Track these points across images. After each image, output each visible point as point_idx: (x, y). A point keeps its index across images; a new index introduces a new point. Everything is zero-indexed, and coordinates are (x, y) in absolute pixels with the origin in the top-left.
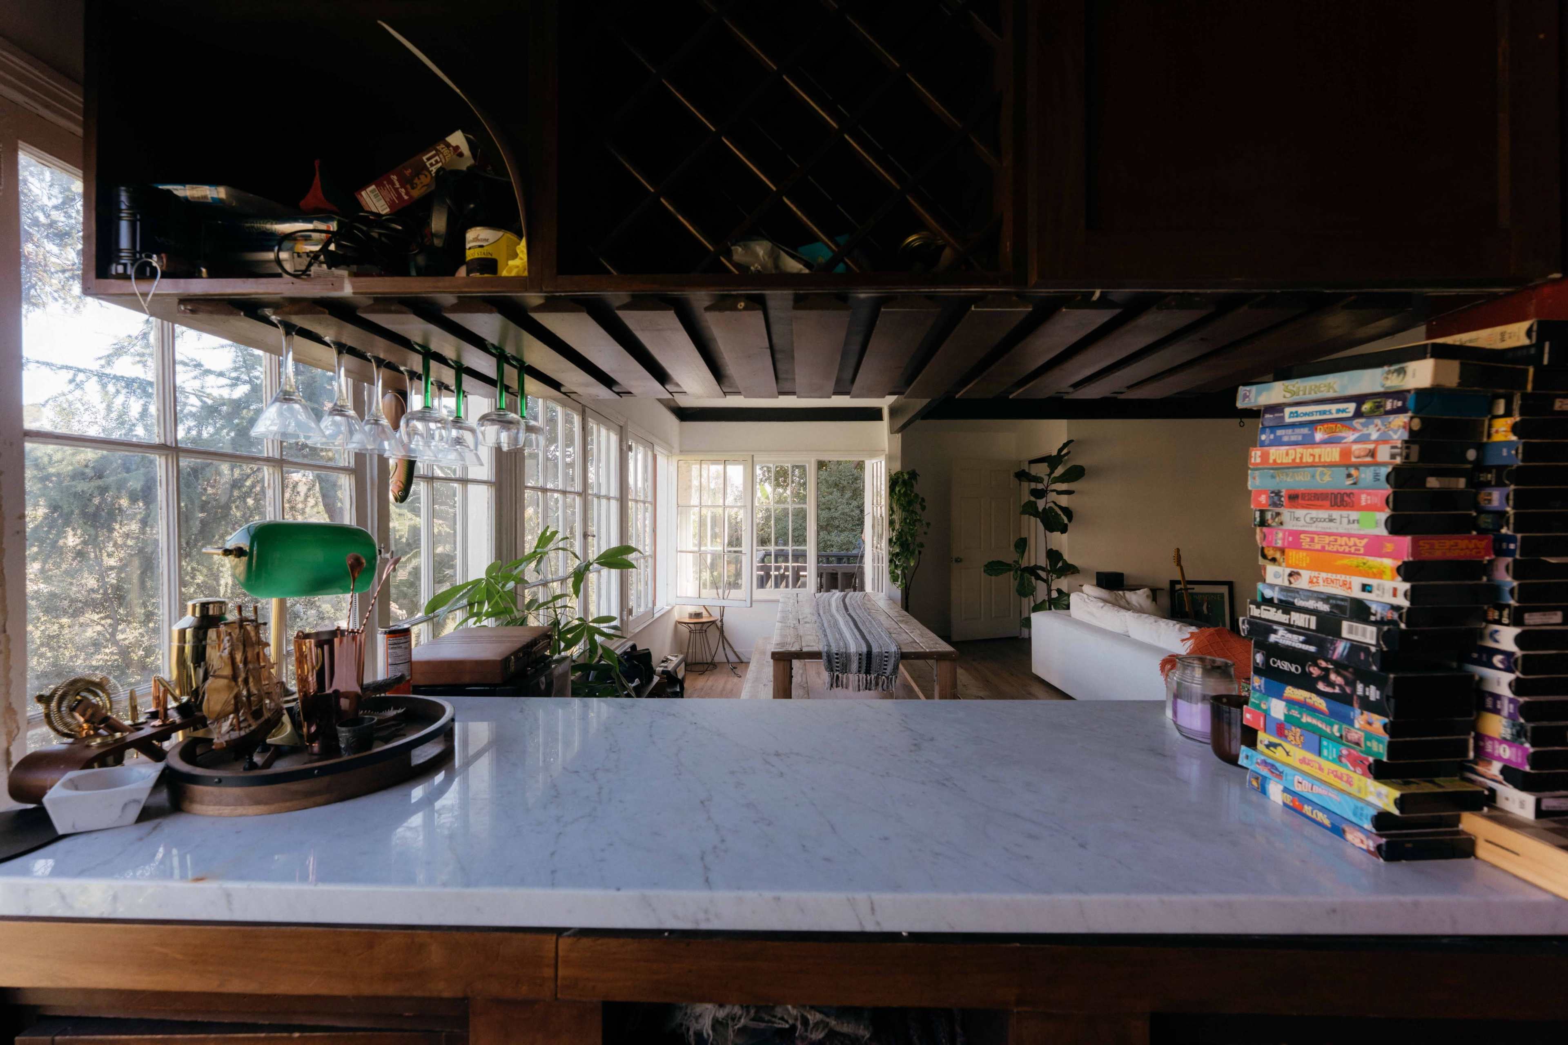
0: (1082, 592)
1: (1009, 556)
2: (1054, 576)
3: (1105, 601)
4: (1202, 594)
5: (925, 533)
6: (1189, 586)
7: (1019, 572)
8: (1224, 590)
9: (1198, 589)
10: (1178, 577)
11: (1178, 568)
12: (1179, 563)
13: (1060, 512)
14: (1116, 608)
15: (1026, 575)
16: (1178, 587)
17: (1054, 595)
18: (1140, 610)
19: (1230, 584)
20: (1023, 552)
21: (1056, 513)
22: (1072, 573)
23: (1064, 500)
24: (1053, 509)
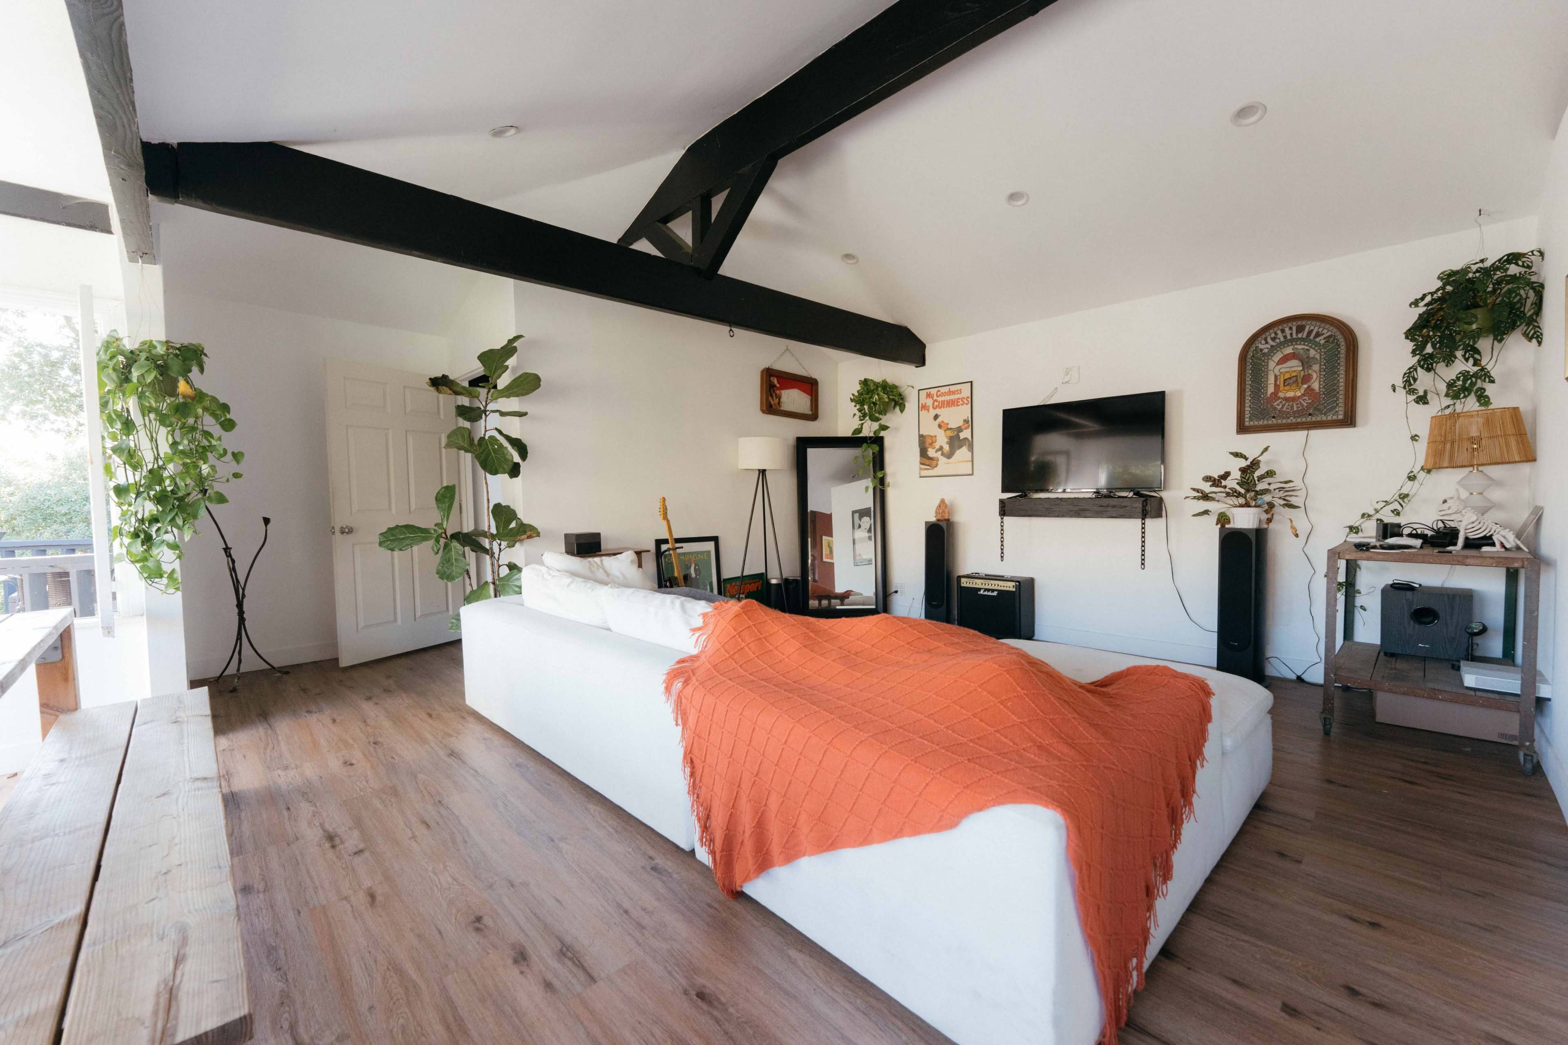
0: (542, 563)
1: (429, 518)
2: (504, 544)
3: (574, 574)
4: (691, 553)
5: (236, 475)
6: (678, 545)
7: (442, 541)
8: (710, 546)
9: (688, 547)
10: (665, 535)
11: (665, 523)
12: (665, 517)
13: (506, 444)
14: (590, 584)
15: (455, 544)
16: (664, 547)
17: (504, 571)
18: (626, 584)
19: (715, 539)
20: (450, 507)
21: (501, 446)
22: (529, 537)
23: (514, 428)
24: (497, 440)
